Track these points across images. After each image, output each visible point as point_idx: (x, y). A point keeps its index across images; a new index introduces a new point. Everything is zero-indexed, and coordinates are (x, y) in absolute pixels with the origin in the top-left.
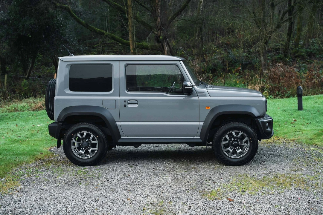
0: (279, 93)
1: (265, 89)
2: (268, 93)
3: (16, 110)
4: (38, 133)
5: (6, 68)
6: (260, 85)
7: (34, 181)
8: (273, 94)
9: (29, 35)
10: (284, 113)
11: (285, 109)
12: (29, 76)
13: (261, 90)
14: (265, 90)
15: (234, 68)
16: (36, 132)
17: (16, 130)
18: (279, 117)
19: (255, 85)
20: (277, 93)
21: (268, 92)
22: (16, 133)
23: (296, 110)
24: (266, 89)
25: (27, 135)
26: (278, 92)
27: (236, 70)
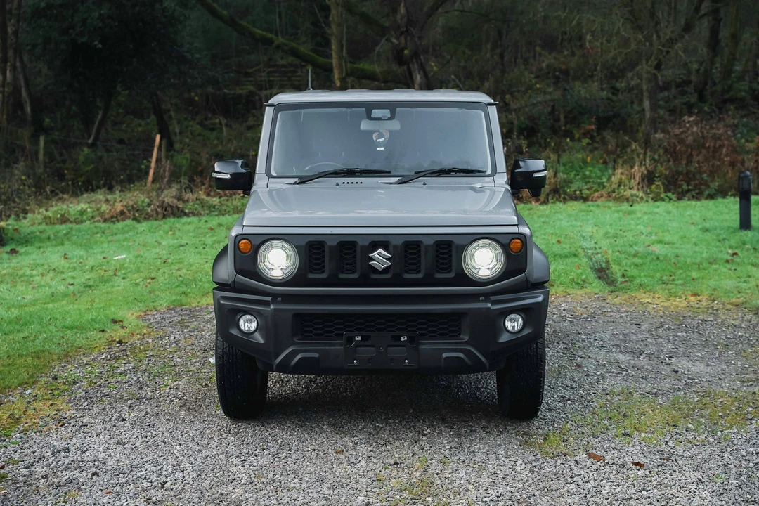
0: (690, 187)
1: (655, 177)
2: (662, 187)
3: (64, 220)
4: (115, 275)
5: (44, 120)
6: (643, 168)
7: (104, 399)
8: (675, 190)
9: (96, 43)
10: (708, 236)
11: (707, 225)
12: (96, 139)
13: (646, 180)
14: (655, 181)
15: (579, 127)
16: (111, 273)
17: (63, 267)
18: (696, 244)
19: (632, 167)
20: (685, 187)
21: (663, 184)
22: (63, 276)
23: (735, 231)
24: (659, 177)
25: (89, 279)
26: (688, 185)
27: (582, 131)
